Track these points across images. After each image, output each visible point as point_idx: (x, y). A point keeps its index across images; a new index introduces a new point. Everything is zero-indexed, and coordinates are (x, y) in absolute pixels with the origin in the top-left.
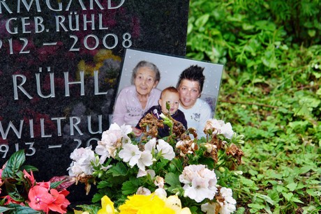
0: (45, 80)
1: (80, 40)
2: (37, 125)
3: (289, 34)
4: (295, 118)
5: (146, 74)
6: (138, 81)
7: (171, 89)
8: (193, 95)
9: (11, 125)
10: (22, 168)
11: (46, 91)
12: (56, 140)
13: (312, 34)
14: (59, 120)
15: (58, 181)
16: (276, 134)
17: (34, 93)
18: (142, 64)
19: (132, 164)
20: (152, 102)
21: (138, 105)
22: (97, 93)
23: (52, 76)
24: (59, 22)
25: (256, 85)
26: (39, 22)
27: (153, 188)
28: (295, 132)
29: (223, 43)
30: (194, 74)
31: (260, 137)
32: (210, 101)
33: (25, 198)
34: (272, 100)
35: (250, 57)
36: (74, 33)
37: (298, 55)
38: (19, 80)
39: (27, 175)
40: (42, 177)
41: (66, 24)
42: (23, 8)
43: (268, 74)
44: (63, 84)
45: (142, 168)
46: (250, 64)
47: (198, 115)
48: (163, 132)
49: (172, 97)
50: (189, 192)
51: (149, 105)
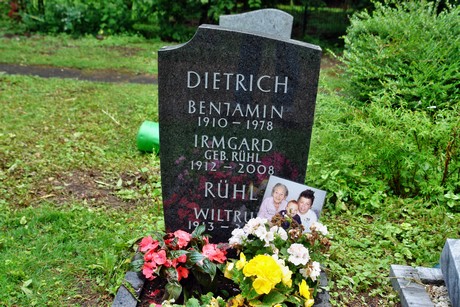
0: (223, 187)
1: (245, 167)
2: (216, 213)
3: (392, 189)
4: (384, 239)
5: (280, 191)
6: (275, 195)
7: (294, 201)
8: (307, 207)
9: (201, 211)
10: (203, 234)
11: (223, 194)
12: (225, 223)
13: (407, 190)
14: (228, 211)
15: (221, 244)
16: (369, 246)
17: (216, 194)
18: (278, 185)
19: (261, 239)
20: (282, 207)
21: (274, 209)
22: (251, 199)
23: (227, 185)
24: (234, 155)
25: (365, 216)
26: (223, 154)
27: (271, 254)
28: (382, 246)
29: (347, 188)
30: (309, 195)
31: (358, 247)
32: (316, 212)
33: (201, 250)
34: (372, 227)
35: (363, 199)
36: (242, 163)
37: (396, 202)
38: (209, 186)
39: (204, 238)
40: (213, 241)
41: (238, 157)
42: (215, 146)
43: (373, 211)
44: (233, 191)
45: (267, 242)
46: (362, 203)
47: (308, 219)
48: (286, 226)
49: (294, 206)
50: (291, 259)
51: (280, 209)
